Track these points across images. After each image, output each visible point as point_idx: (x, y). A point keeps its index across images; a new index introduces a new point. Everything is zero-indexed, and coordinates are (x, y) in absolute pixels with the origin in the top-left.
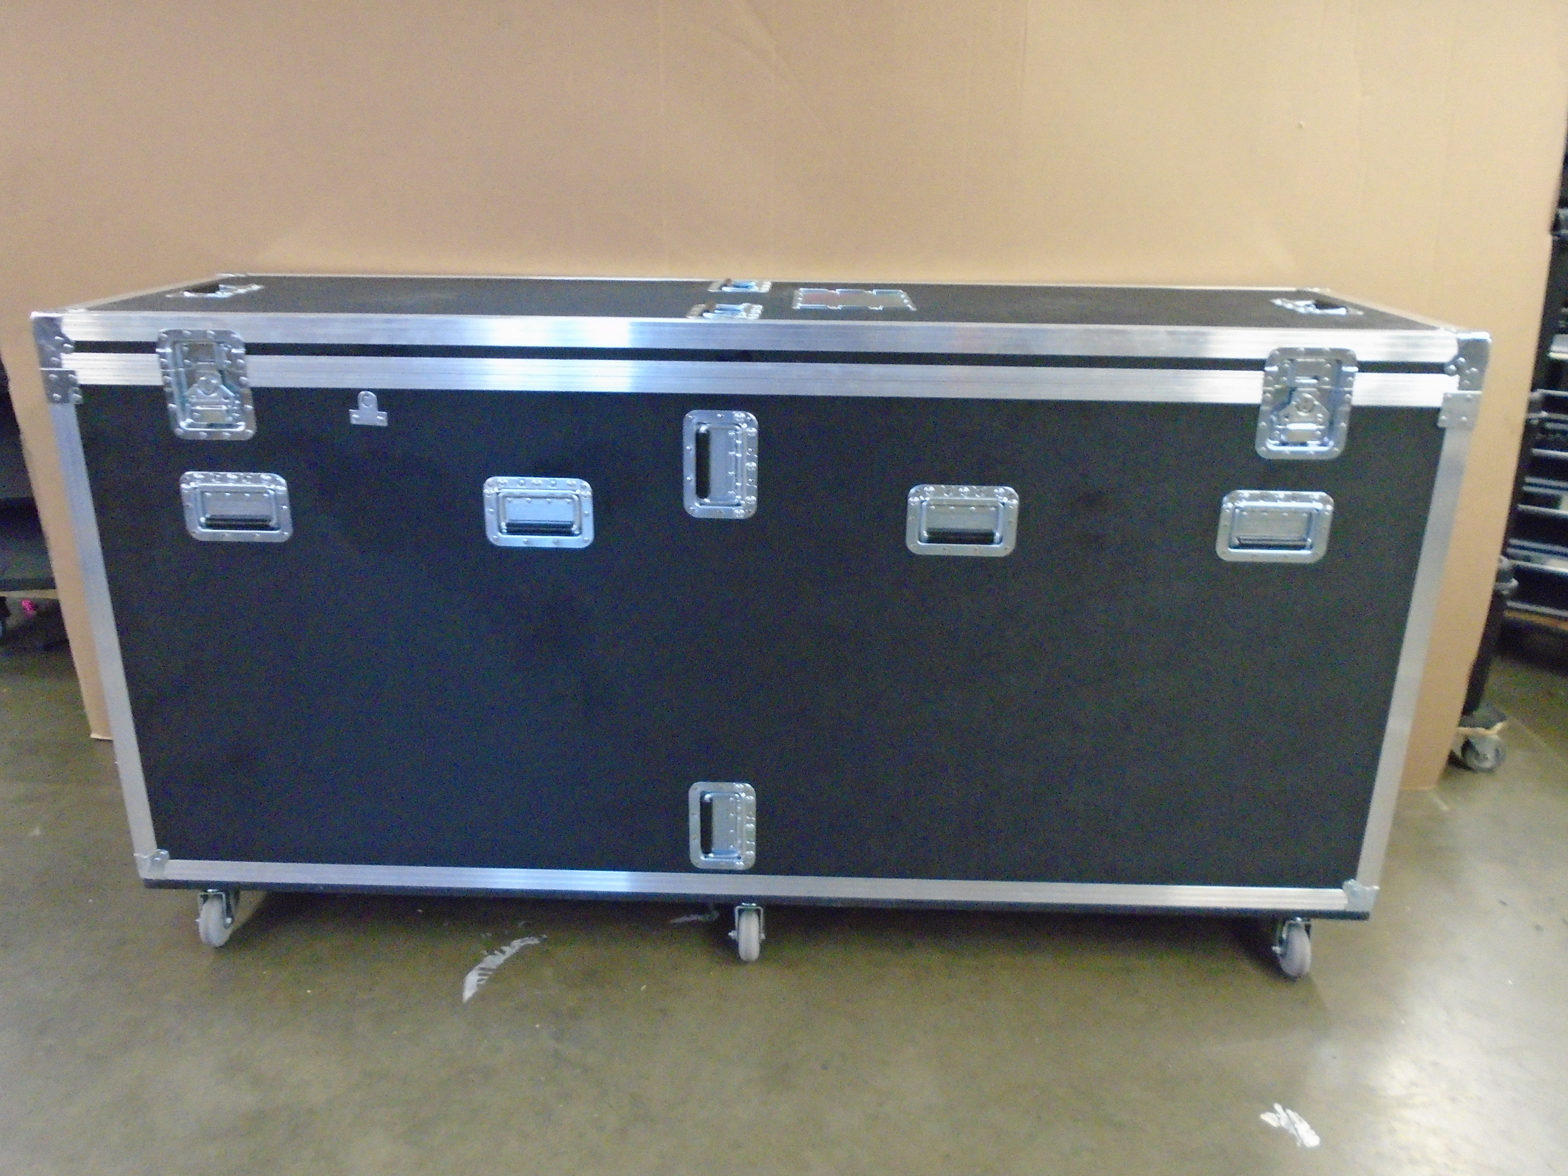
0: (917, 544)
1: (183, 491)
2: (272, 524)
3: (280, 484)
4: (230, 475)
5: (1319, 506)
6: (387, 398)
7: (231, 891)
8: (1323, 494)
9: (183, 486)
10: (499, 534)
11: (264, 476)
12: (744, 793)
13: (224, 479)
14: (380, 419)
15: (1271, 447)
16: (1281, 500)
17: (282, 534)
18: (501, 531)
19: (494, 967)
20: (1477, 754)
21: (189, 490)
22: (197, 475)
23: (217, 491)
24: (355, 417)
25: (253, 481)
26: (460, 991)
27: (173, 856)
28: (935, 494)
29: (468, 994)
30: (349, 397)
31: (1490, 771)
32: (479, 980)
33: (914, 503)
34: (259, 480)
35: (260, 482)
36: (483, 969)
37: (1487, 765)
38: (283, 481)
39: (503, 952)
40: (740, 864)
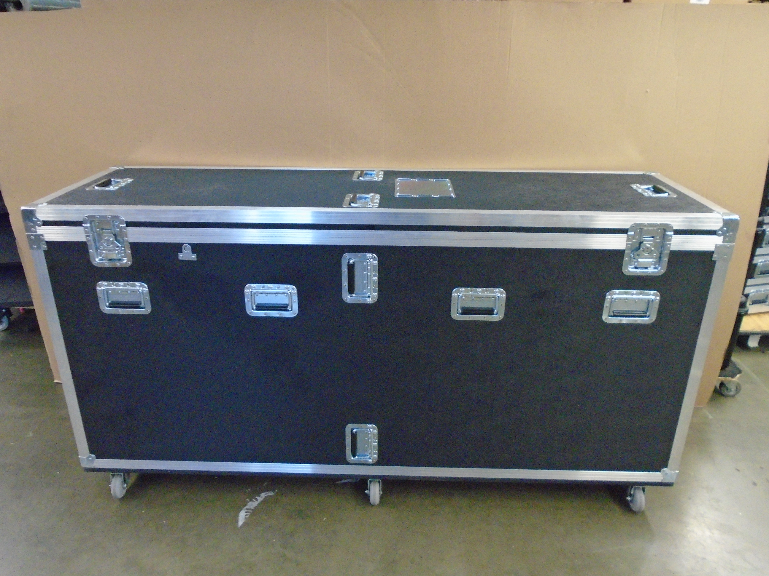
0: (456, 315)
1: (98, 291)
2: (142, 306)
3: (145, 287)
4: (121, 283)
5: (653, 297)
6: (196, 247)
7: (126, 472)
8: (655, 292)
9: (98, 288)
10: (252, 310)
11: (138, 284)
12: (372, 429)
13: (118, 285)
14: (193, 257)
15: (630, 270)
16: (634, 295)
17: (146, 310)
18: (253, 309)
19: (253, 508)
20: (727, 389)
21: (100, 290)
22: (105, 283)
23: (114, 290)
24: (181, 256)
25: (132, 286)
26: (237, 522)
27: (98, 457)
28: (465, 291)
29: (240, 523)
30: (178, 247)
31: (733, 396)
32: (246, 515)
33: (455, 296)
34: (135, 286)
35: (136, 287)
36: (246, 509)
37: (731, 393)
38: (146, 286)
39: (257, 500)
40: (370, 461)
